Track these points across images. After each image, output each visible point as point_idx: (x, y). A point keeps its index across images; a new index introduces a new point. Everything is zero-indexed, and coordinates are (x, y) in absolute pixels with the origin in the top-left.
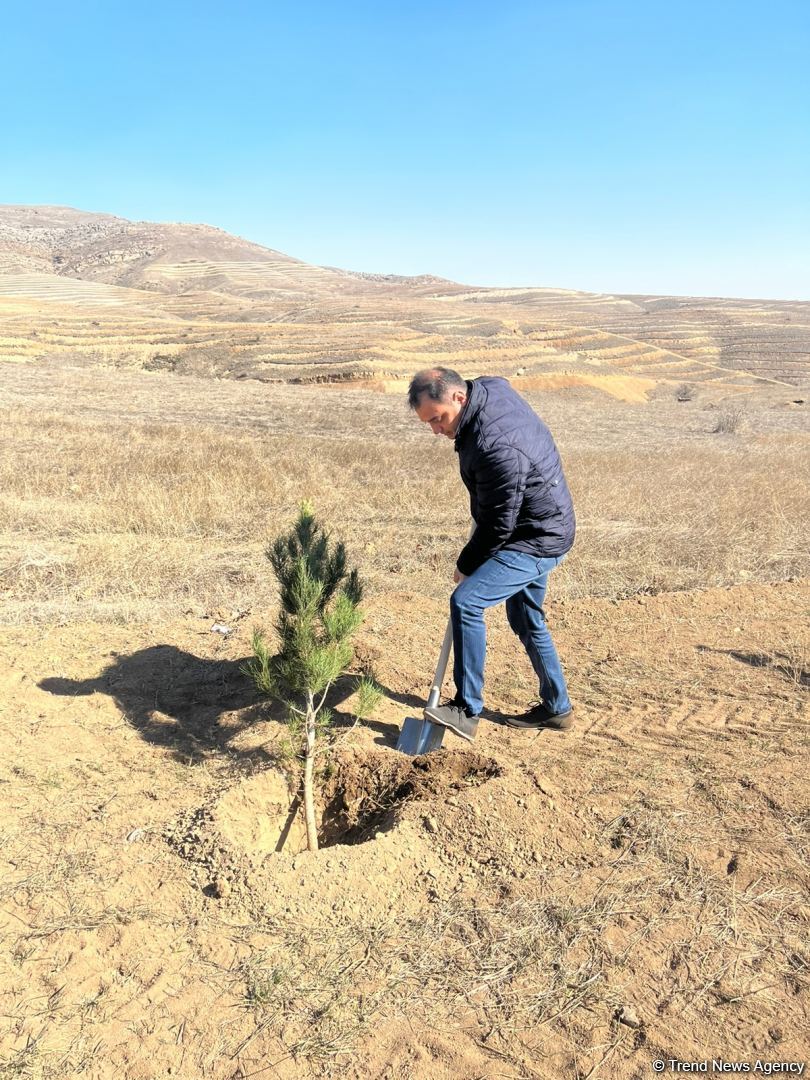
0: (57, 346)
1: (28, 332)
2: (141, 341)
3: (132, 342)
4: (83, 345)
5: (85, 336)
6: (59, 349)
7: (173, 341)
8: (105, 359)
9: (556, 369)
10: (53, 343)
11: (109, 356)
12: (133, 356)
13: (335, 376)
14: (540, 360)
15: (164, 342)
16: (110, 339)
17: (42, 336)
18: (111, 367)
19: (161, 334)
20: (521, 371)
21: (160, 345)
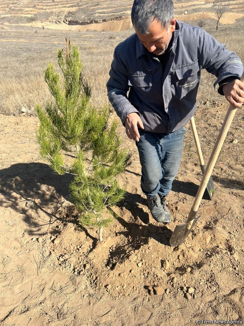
0: (41, 10)
1: (33, 6)
2: (65, 7)
3: (63, 7)
4: (49, 9)
5: (50, 6)
6: (41, 11)
7: (75, 6)
8: (54, 14)
9: (200, 11)
10: (40, 9)
11: (55, 13)
12: (62, 13)
13: (116, 18)
14: (194, 8)
15: (72, 6)
16: (56, 6)
17: (37, 7)
18: (56, 17)
19: (72, 3)
20: (186, 12)
21: (71, 8)
